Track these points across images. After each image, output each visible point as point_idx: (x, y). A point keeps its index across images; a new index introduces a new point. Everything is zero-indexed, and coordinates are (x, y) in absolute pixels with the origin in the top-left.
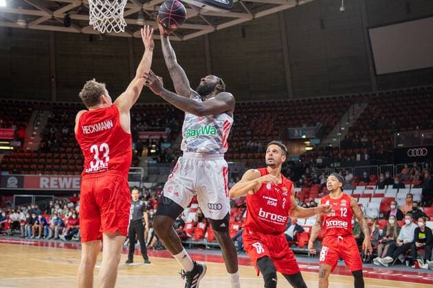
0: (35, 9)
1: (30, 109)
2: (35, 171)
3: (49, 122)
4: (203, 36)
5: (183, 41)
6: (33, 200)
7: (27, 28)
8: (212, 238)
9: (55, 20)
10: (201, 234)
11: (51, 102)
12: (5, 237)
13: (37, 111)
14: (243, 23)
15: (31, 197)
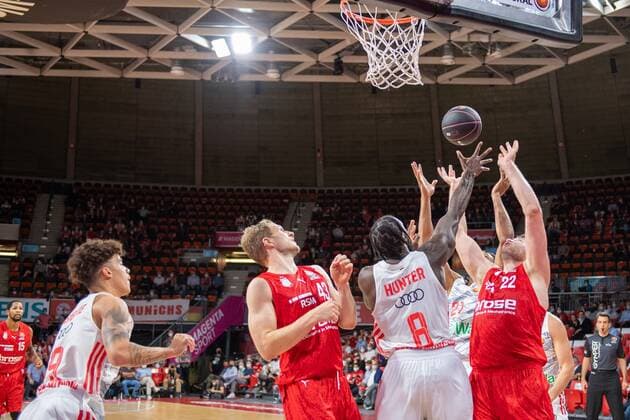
0: (292, 52)
1: (286, 201)
3: (313, 219)
4: (548, 74)
5: (514, 85)
7: (281, 81)
9: (321, 66)
11: (317, 189)
12: (251, 401)
13: (296, 203)
14: (611, 51)
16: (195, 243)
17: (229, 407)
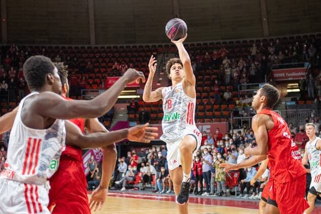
12: (136, 192)
13: (162, 55)
16: (93, 85)
17: (122, 196)
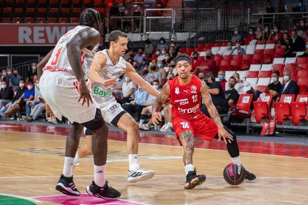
2: (11, 17)
6: (10, 62)
8: (283, 117)
10: (266, 112)
15: (7, 57)
